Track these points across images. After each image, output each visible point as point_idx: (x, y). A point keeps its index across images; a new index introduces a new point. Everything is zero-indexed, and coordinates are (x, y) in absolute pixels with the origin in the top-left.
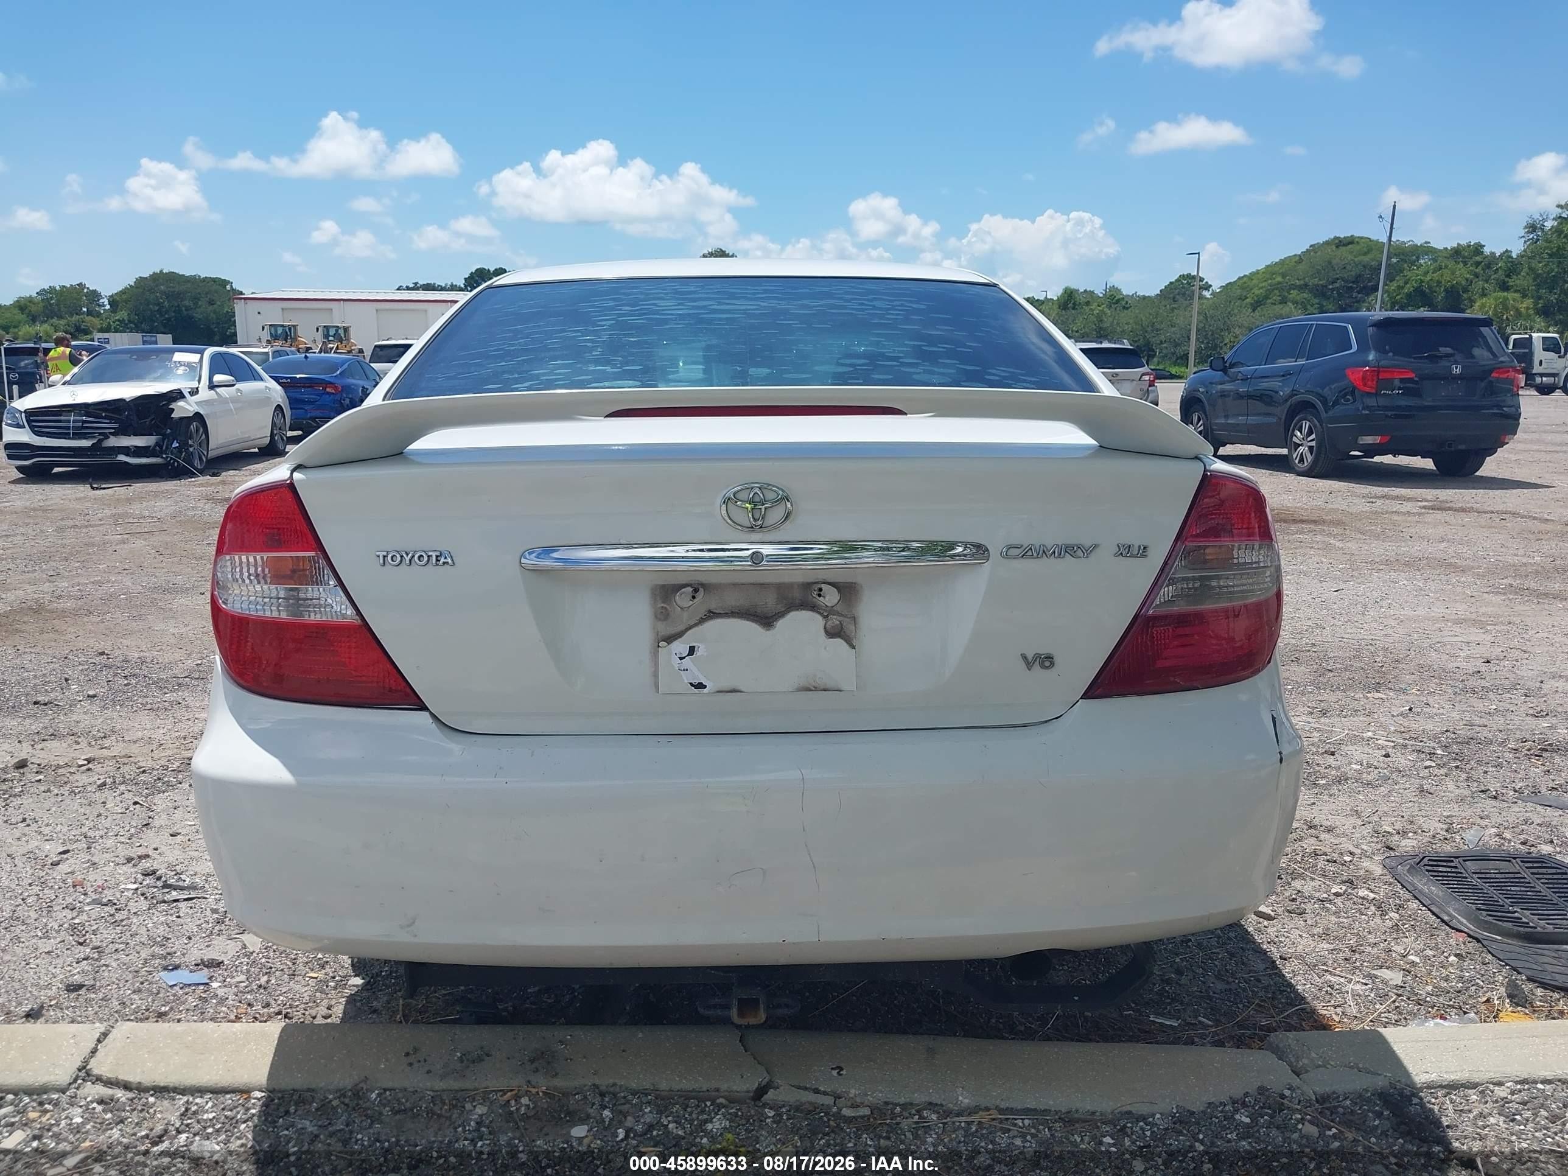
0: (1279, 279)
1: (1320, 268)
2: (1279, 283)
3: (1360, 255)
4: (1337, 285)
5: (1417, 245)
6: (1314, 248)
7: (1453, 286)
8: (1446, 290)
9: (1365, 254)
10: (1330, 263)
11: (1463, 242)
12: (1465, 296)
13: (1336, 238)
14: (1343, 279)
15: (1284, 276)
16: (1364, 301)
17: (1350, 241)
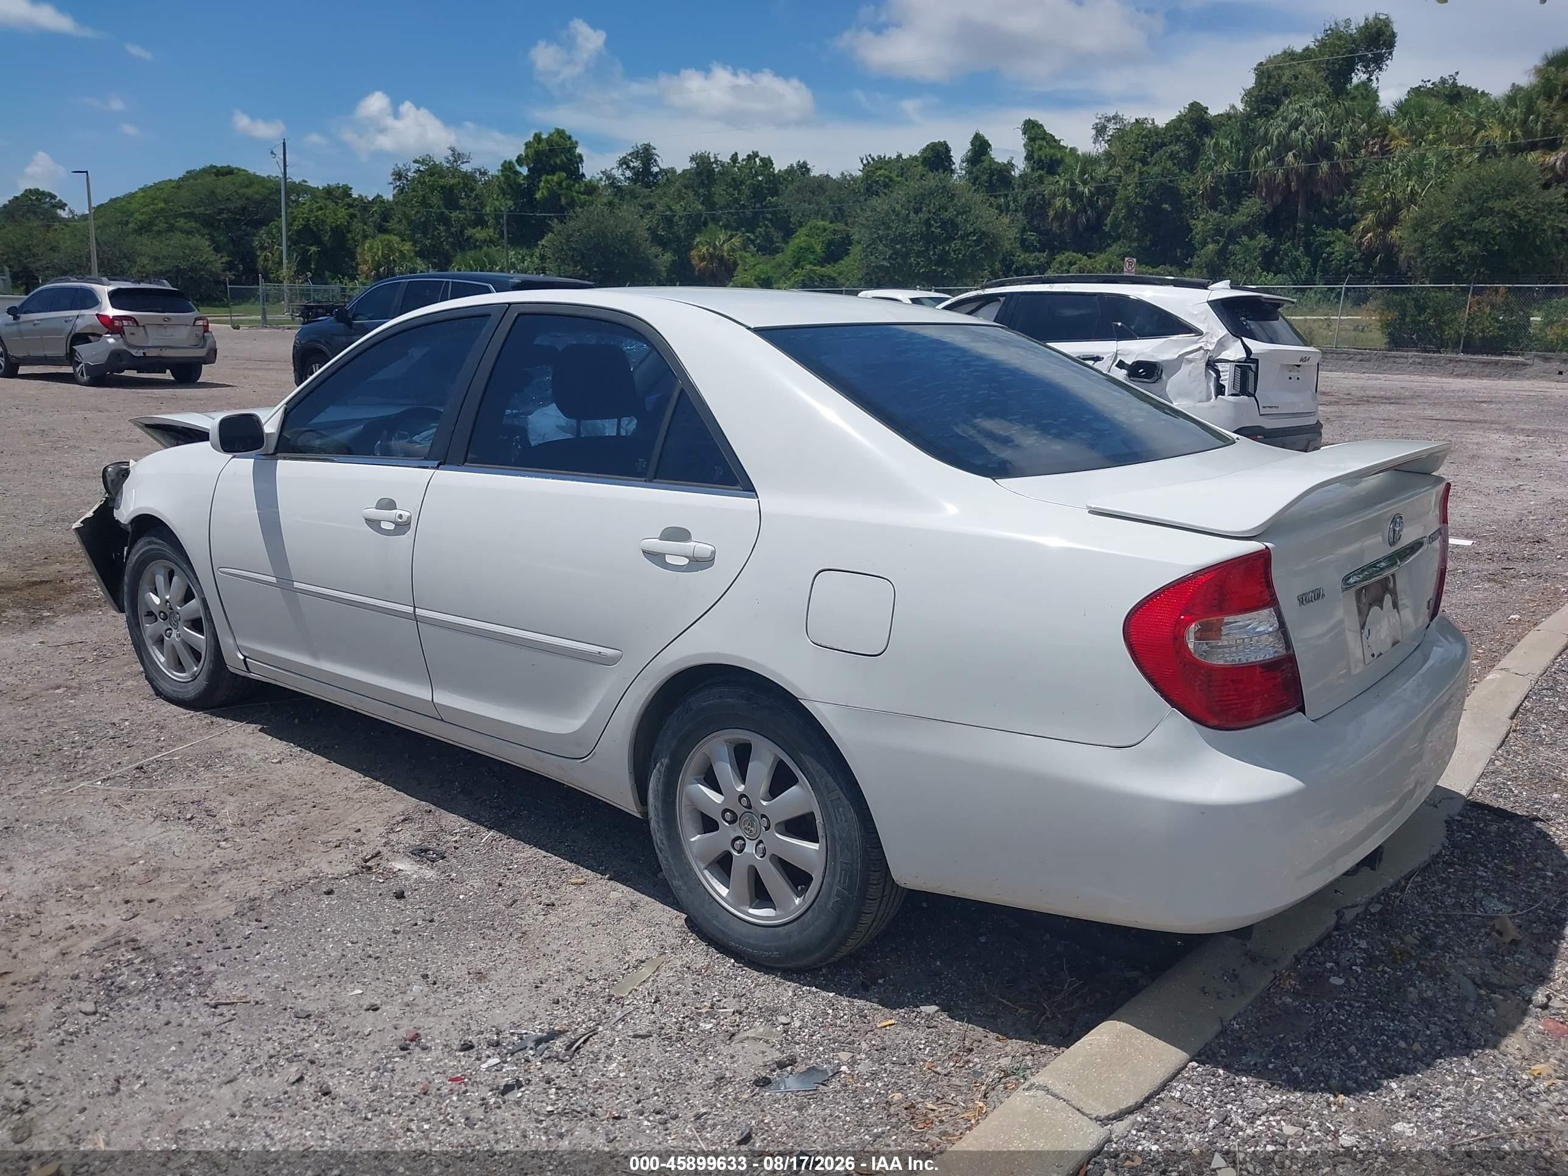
0: (162, 205)
1: (203, 197)
2: (162, 209)
3: (242, 187)
4: (225, 216)
5: (295, 183)
6: (191, 175)
7: (337, 226)
8: (332, 229)
9: (247, 187)
10: (213, 192)
11: (333, 183)
12: (349, 235)
13: (212, 167)
14: (229, 210)
15: (166, 201)
16: (254, 235)
17: (229, 172)
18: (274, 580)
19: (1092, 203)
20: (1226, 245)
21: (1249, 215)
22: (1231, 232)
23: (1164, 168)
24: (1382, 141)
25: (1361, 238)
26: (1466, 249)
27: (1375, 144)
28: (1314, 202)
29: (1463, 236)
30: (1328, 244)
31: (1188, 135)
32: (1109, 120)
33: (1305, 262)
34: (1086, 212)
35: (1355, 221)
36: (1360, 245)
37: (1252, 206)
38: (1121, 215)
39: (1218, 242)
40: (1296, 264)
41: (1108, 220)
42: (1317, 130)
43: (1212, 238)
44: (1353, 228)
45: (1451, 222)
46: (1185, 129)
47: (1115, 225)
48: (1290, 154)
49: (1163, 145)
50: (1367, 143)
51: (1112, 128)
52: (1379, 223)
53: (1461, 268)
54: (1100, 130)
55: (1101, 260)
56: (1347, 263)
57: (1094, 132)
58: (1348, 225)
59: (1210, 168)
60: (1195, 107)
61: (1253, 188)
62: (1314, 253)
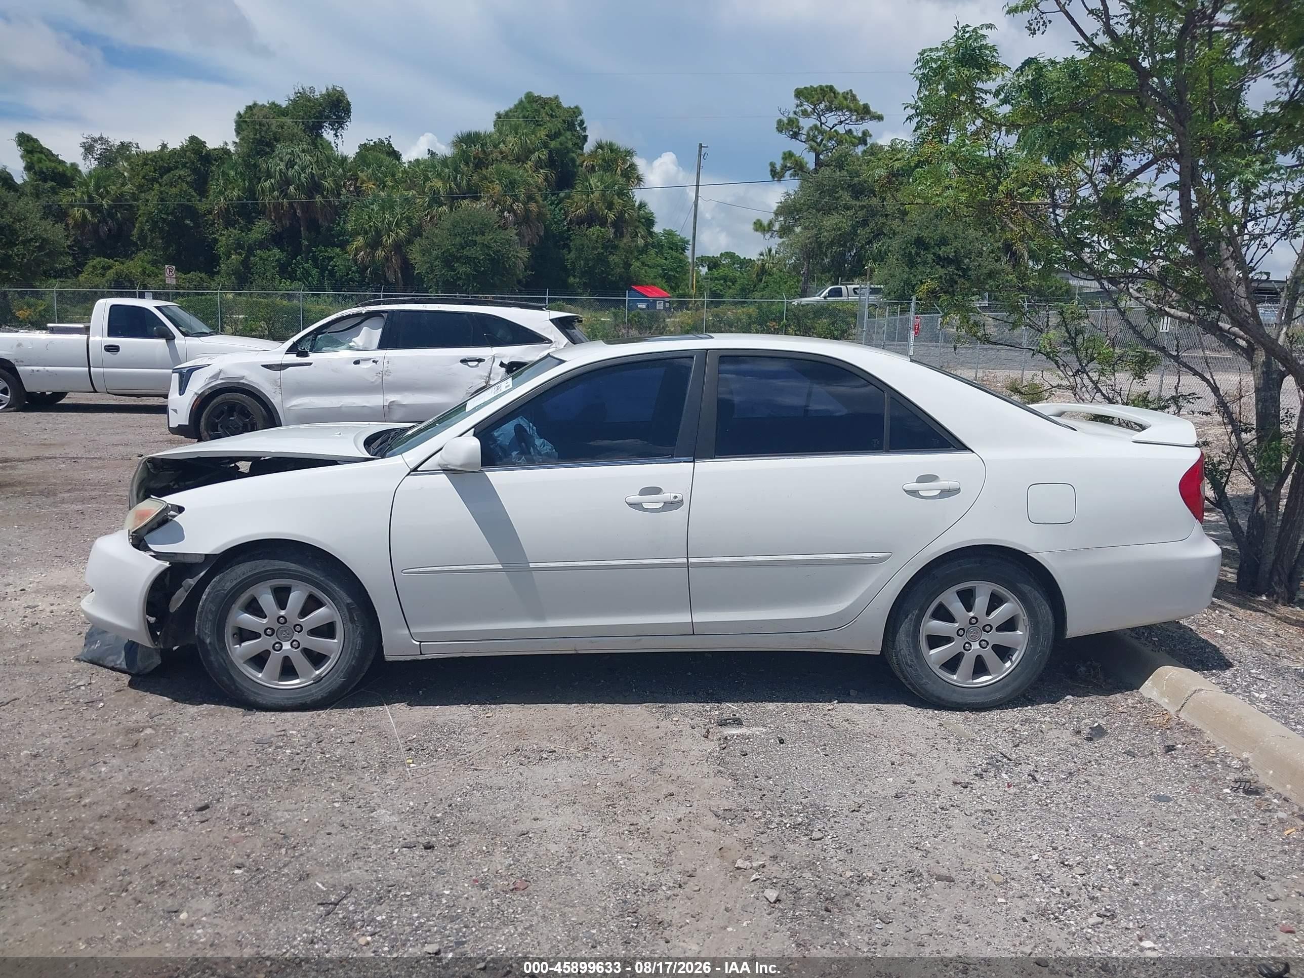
18: (500, 566)
19: (112, 216)
20: (247, 258)
21: (262, 233)
22: (250, 247)
23: (181, 190)
24: (356, 184)
25: (356, 255)
26: (463, 269)
27: (350, 185)
28: (313, 225)
29: (458, 260)
30: (331, 258)
31: (193, 163)
32: (95, 141)
33: (314, 272)
34: (107, 223)
35: (347, 242)
36: (355, 261)
37: (262, 227)
38: (146, 228)
39: (240, 254)
40: (307, 274)
41: (135, 231)
42: (308, 171)
43: (235, 251)
44: (348, 248)
45: (448, 250)
46: (189, 158)
47: (142, 236)
48: (291, 188)
49: (169, 170)
50: (345, 183)
51: (98, 148)
52: (367, 245)
53: (460, 282)
54: (88, 149)
55: (134, 266)
56: (348, 274)
57: (82, 150)
58: (343, 245)
59: (221, 193)
60: (193, 139)
61: (261, 212)
62: (322, 266)
